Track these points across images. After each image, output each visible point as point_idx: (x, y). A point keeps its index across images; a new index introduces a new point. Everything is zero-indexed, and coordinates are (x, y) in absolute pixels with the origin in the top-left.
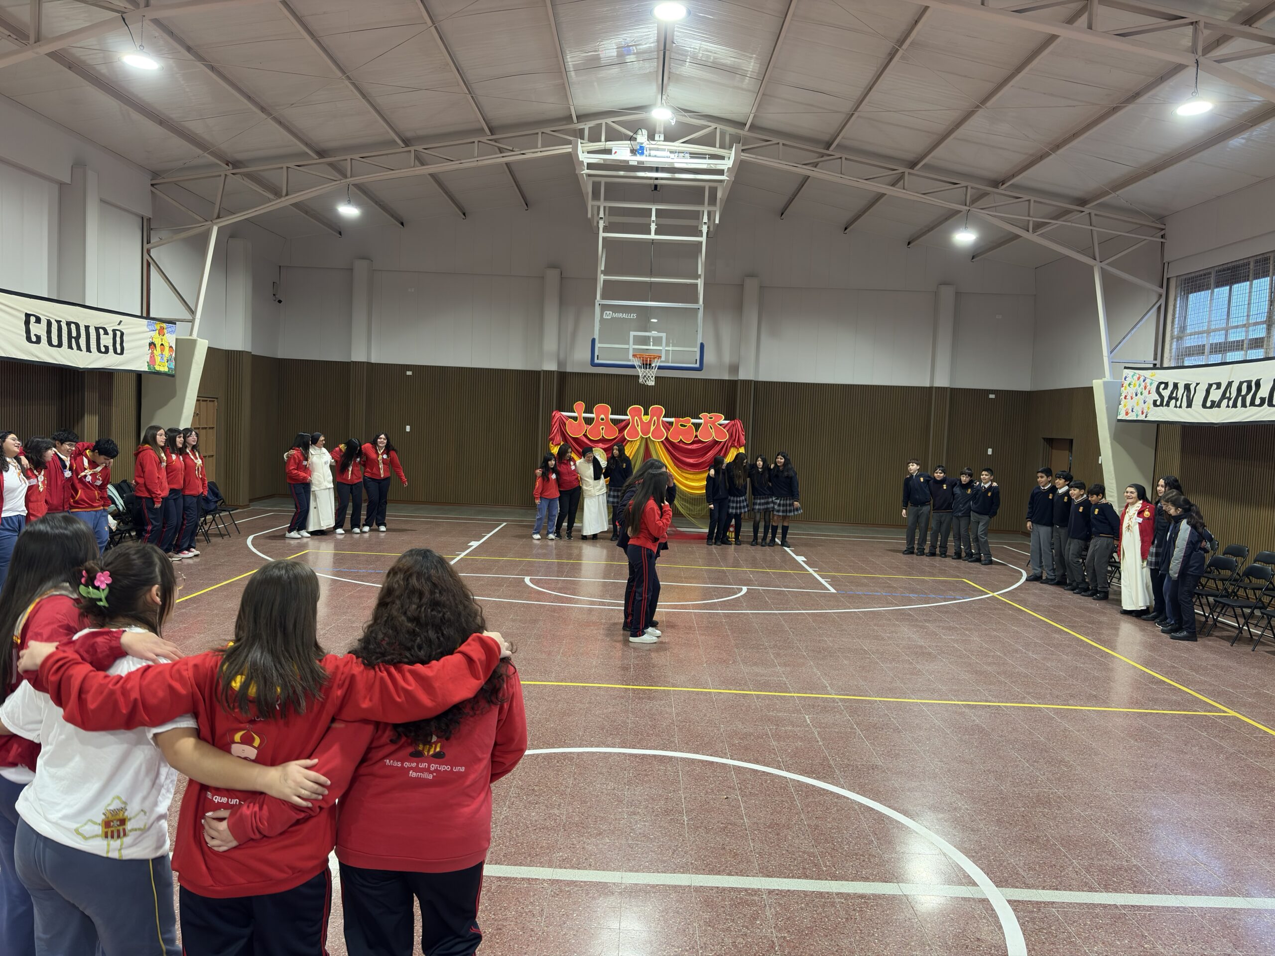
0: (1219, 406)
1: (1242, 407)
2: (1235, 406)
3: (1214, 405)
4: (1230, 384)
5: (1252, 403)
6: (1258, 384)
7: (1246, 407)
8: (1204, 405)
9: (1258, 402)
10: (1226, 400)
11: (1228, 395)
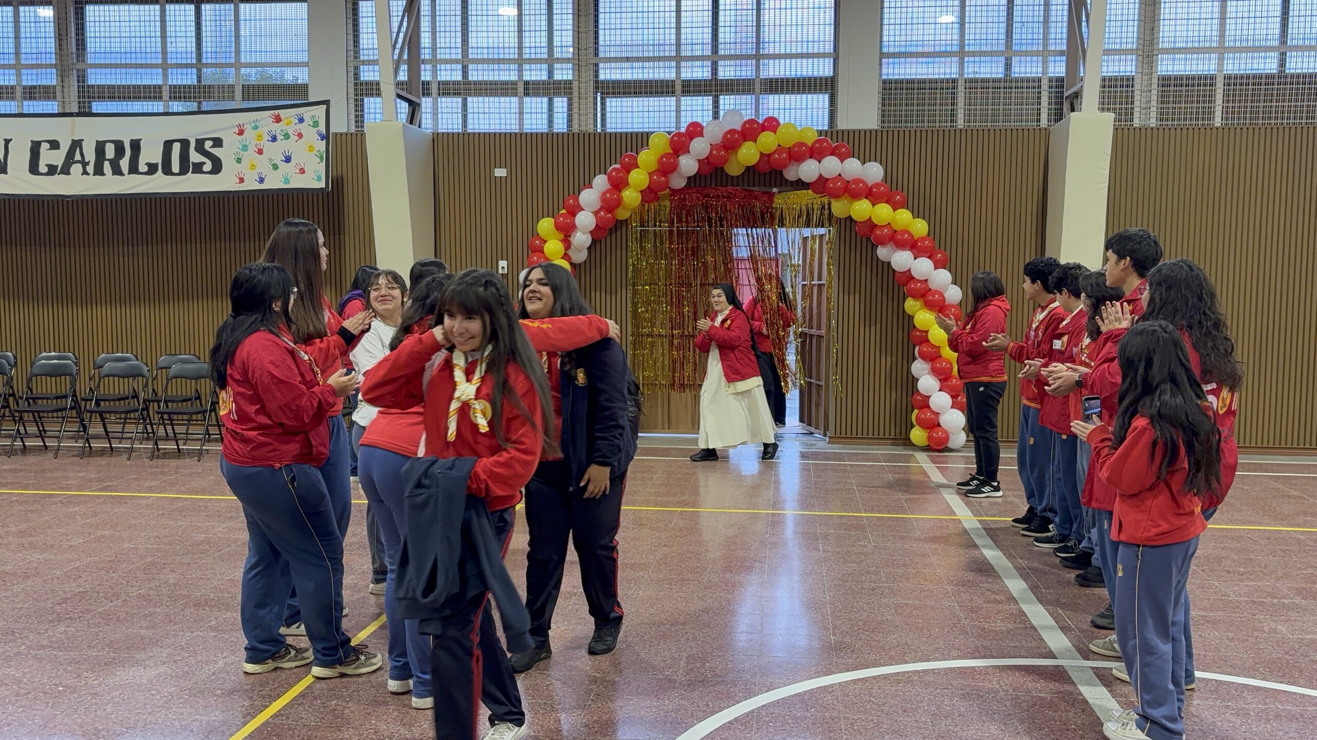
0: (66, 170)
1: (114, 173)
2: (99, 171)
3: (52, 170)
4: (77, 144)
5: (133, 169)
6: (136, 146)
7: (121, 174)
8: (34, 169)
9: (143, 168)
10: (79, 165)
11: (78, 157)
